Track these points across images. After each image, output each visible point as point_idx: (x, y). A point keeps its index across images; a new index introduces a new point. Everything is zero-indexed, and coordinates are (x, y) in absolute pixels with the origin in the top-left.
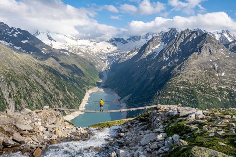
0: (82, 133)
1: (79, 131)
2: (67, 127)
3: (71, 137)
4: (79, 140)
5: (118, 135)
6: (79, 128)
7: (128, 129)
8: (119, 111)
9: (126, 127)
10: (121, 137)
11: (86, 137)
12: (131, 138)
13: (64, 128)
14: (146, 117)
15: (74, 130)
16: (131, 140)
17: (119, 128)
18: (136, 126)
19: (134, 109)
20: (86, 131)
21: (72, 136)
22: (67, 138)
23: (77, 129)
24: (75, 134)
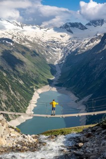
0: (31, 142)
1: (26, 140)
2: (12, 135)
3: (17, 146)
4: (26, 151)
5: (76, 146)
6: (26, 136)
7: (87, 137)
8: (76, 115)
9: (85, 136)
10: (80, 148)
11: (35, 147)
12: (92, 149)
13: (8, 135)
15: (21, 139)
16: (92, 151)
17: (77, 137)
18: (98, 134)
19: (96, 113)
20: (35, 140)
21: (19, 145)
22: (13, 148)
23: (24, 137)
24: (22, 143)
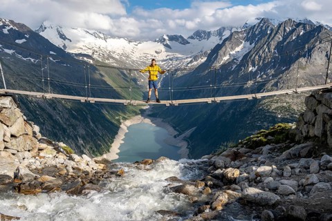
0: (88, 169)
4: (48, 190)
6: (76, 157)
7: (233, 160)
8: (209, 100)
9: (227, 156)
14: (270, 137)
23: (71, 159)
24: (54, 171)
